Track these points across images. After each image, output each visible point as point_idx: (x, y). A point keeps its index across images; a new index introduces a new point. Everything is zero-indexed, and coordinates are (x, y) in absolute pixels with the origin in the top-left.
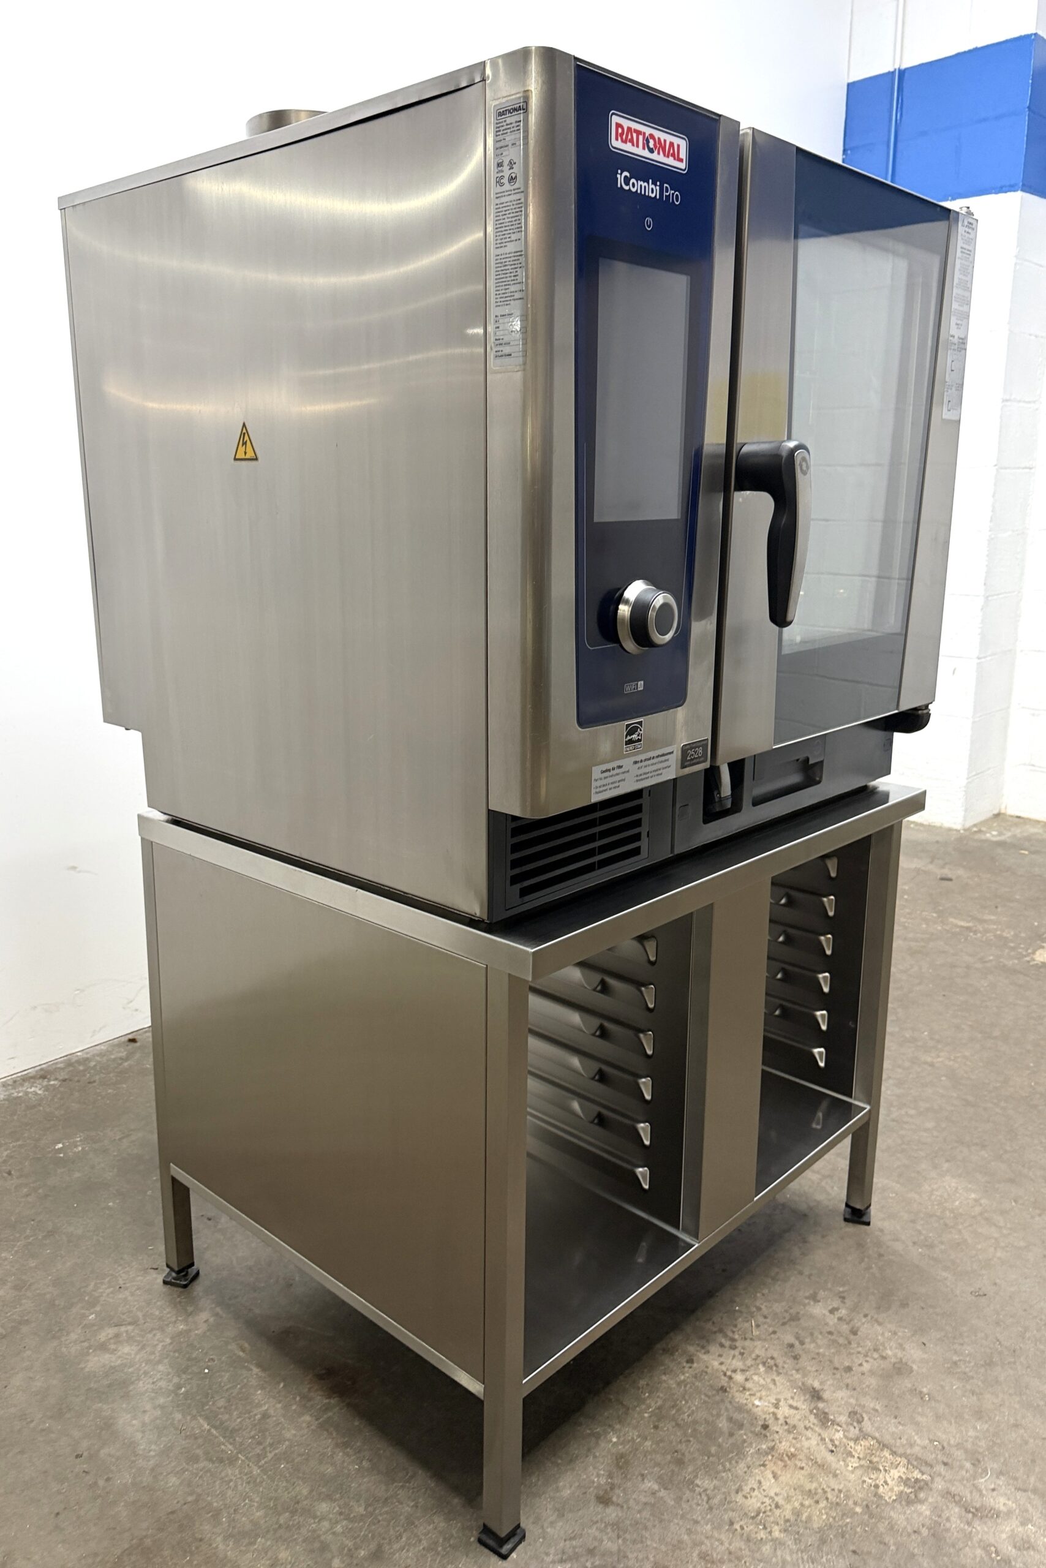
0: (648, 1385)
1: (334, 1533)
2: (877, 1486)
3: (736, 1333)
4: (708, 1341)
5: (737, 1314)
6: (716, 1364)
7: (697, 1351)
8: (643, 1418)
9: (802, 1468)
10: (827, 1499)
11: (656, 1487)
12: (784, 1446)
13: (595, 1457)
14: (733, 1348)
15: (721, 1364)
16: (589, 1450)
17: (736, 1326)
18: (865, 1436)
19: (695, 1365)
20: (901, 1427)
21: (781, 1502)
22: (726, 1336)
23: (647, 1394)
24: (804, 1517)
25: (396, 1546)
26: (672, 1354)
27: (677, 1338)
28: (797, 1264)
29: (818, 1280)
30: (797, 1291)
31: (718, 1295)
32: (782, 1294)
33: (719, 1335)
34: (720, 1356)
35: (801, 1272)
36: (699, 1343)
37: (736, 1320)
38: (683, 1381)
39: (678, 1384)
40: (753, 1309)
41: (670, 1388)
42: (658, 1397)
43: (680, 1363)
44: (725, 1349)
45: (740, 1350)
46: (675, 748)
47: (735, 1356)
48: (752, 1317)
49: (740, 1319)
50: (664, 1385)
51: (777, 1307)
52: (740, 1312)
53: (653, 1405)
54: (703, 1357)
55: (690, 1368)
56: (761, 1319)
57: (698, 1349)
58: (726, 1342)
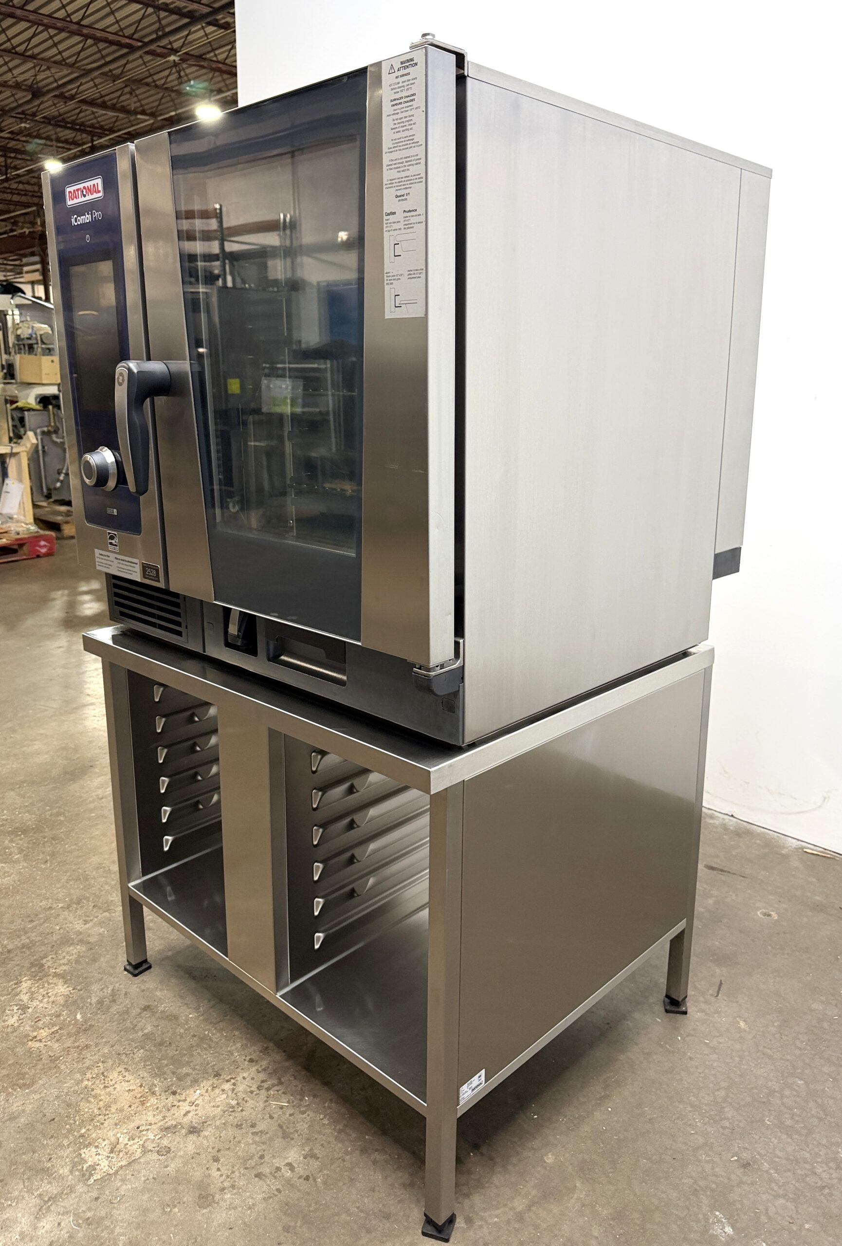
2: (97, 1147)
3: (276, 1092)
4: (269, 1074)
5: (299, 1097)
6: (245, 1075)
7: (261, 1066)
8: (205, 1030)
9: (130, 1106)
10: (100, 1115)
11: (146, 1031)
12: (153, 1100)
14: (260, 1088)
15: (244, 1077)
17: (284, 1093)
18: (145, 1151)
19: (246, 1063)
20: (143, 1179)
21: (108, 1090)
22: (273, 1085)
23: (225, 1034)
24: (92, 1099)
27: (278, 1057)
28: (358, 1152)
29: (335, 1165)
30: (322, 1145)
31: (326, 1088)
32: (320, 1133)
33: (276, 1082)
34: (253, 1079)
35: (347, 1153)
36: (268, 1068)
37: (292, 1095)
38: (232, 1054)
39: (230, 1051)
40: (303, 1109)
41: (227, 1046)
42: (220, 1040)
43: (251, 1055)
44: (259, 1083)
45: (256, 1092)
46: (138, 562)
47: (251, 1087)
48: (293, 1106)
49: (292, 1097)
50: (231, 1044)
51: (303, 1126)
52: (302, 1099)
53: (214, 1037)
54: (254, 1069)
55: (245, 1060)
56: (290, 1111)
57: (263, 1067)
58: (267, 1084)
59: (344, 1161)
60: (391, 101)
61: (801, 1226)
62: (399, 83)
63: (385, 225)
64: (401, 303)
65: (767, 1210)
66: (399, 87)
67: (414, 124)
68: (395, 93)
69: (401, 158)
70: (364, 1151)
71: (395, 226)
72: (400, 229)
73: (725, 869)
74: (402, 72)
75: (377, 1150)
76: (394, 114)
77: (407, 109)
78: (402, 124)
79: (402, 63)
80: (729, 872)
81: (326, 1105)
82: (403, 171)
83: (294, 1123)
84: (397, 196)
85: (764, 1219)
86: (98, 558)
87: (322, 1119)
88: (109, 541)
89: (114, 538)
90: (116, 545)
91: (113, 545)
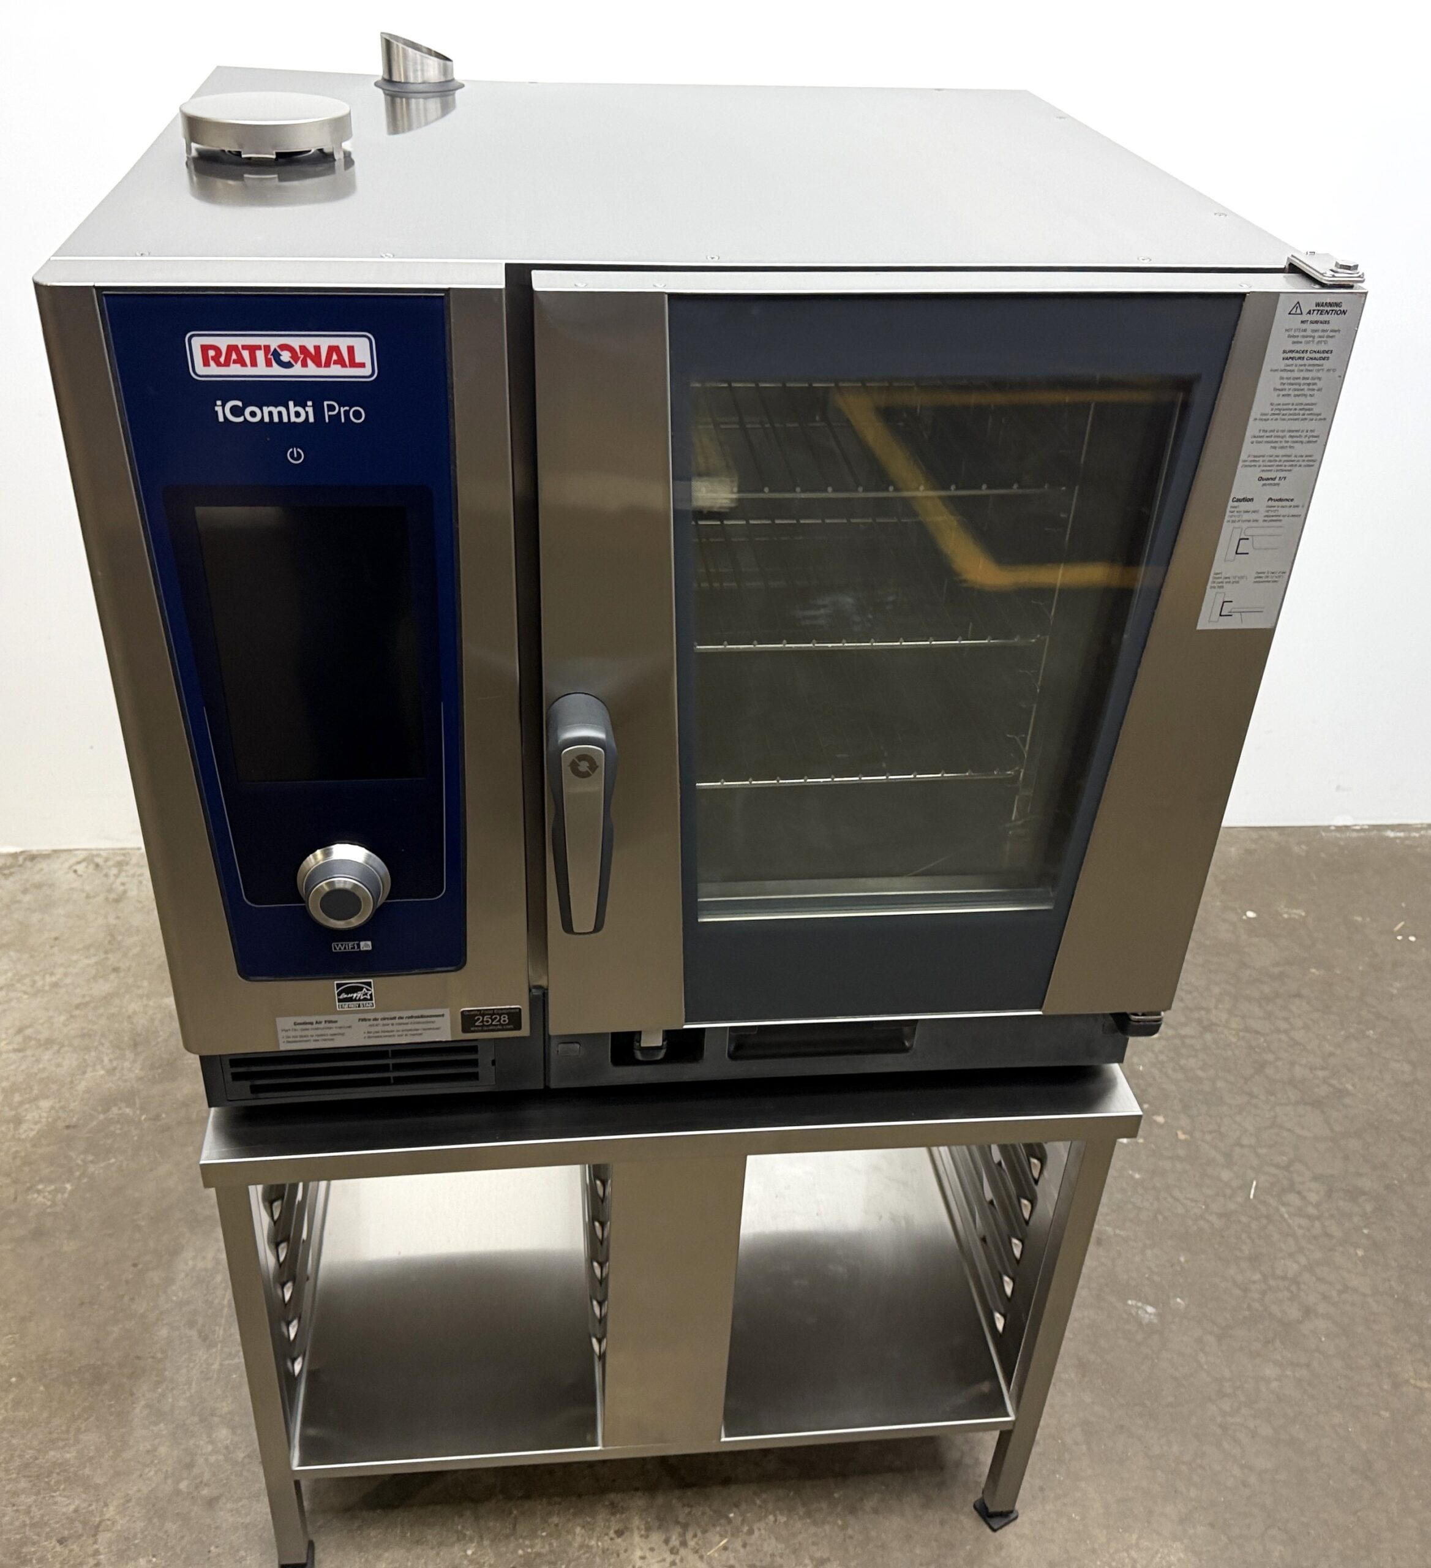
0: (557, 1525)
1: (206, 1460)
3: (695, 1540)
4: (659, 1527)
5: (723, 1521)
6: (638, 1553)
7: (638, 1528)
8: (515, 1551)
13: (438, 1554)
14: (673, 1551)
15: (643, 1558)
16: (440, 1544)
17: (705, 1532)
19: (619, 1540)
22: (683, 1535)
23: (544, 1534)
25: (229, 1506)
26: (613, 1514)
27: (639, 1501)
29: (851, 1549)
30: (814, 1544)
31: (733, 1487)
32: (794, 1535)
33: (678, 1529)
34: (652, 1550)
35: (844, 1528)
36: (649, 1523)
37: (714, 1526)
38: (589, 1547)
39: (581, 1547)
40: (746, 1529)
41: (570, 1544)
42: (551, 1544)
43: (609, 1528)
44: (665, 1547)
45: (678, 1559)
46: (446, 1011)
47: (664, 1560)
48: (733, 1535)
49: (718, 1529)
50: (570, 1537)
51: (771, 1545)
52: (730, 1521)
53: (538, 1548)
54: (637, 1539)
55: (612, 1539)
56: (738, 1544)
57: (643, 1527)
58: (675, 1541)
59: (851, 1537)
60: (1284, 352)
61: (1180, 1263)
62: (1305, 330)
63: (1228, 513)
64: (1233, 610)
65: (1150, 1269)
66: (1303, 337)
67: (1319, 390)
68: (1294, 343)
69: (1283, 431)
70: (853, 1510)
71: (1246, 516)
72: (1257, 521)
74: (1315, 317)
75: (862, 1499)
76: (1282, 371)
77: (1311, 368)
78: (1297, 387)
79: (1318, 305)
81: (758, 1502)
82: (1282, 447)
83: (759, 1551)
84: (1261, 479)
85: (1156, 1279)
86: (287, 1031)
87: (776, 1521)
88: (341, 997)
89: (361, 989)
90: (365, 999)
91: (355, 1000)
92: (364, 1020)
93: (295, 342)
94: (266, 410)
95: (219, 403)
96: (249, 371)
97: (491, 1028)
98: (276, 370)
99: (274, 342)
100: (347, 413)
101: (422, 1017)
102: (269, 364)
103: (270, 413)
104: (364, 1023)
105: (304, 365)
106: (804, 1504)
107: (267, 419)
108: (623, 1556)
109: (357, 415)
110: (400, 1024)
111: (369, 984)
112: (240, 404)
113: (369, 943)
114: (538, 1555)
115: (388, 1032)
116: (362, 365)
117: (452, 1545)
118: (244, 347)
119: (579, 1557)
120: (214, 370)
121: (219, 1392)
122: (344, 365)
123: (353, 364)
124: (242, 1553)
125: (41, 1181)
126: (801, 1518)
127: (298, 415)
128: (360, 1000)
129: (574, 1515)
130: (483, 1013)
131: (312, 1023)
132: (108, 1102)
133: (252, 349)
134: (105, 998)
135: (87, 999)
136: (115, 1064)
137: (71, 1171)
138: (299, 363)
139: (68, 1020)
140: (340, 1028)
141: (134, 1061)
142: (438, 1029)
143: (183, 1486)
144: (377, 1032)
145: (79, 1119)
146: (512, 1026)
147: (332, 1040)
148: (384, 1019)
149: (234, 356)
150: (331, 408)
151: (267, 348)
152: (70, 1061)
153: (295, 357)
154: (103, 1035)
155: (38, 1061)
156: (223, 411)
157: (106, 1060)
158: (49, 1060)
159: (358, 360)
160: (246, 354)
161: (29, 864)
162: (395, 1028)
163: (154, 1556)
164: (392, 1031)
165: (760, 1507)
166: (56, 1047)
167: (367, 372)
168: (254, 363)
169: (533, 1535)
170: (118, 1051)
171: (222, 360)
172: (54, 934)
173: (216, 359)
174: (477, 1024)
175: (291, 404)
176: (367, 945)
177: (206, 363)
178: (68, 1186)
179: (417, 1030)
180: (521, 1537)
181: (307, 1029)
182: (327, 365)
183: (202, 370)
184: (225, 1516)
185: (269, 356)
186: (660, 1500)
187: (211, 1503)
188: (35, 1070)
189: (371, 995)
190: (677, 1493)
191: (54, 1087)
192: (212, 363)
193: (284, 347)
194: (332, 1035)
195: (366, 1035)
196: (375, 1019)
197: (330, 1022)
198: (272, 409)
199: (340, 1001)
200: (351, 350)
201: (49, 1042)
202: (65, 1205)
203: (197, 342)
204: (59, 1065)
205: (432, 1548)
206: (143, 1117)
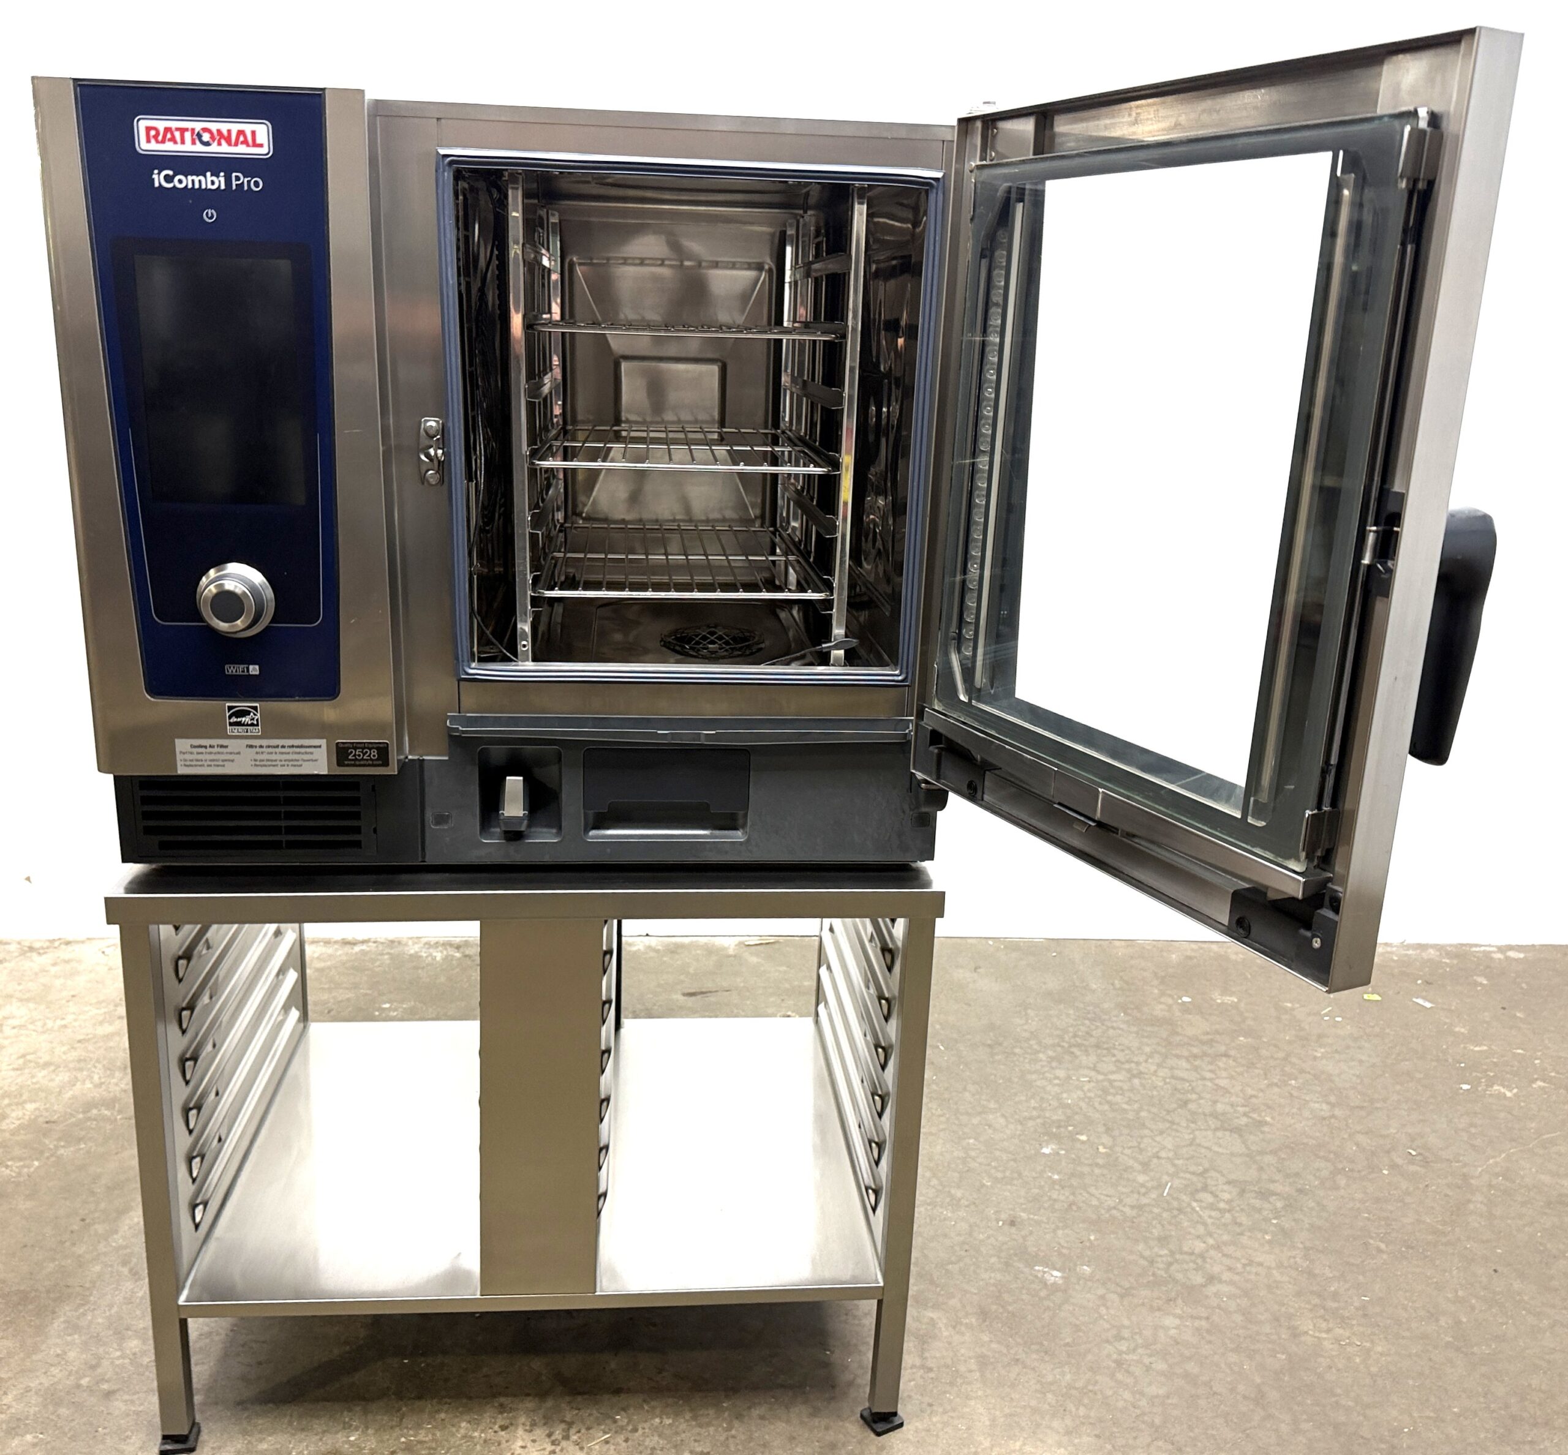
0: (443, 1420)
1: (112, 1363)
3: (578, 1435)
4: (545, 1424)
5: (609, 1422)
6: (520, 1443)
7: (523, 1424)
8: (398, 1438)
13: (321, 1439)
14: (553, 1443)
15: (523, 1447)
16: (324, 1432)
17: (588, 1429)
19: (503, 1433)
22: (566, 1430)
23: (429, 1426)
25: (126, 1397)
26: (501, 1413)
27: (530, 1404)
28: (736, 1423)
30: (695, 1441)
31: (623, 1396)
32: (677, 1433)
33: (563, 1426)
34: (534, 1441)
35: (729, 1429)
36: (534, 1420)
37: (599, 1424)
38: (472, 1437)
39: (464, 1437)
40: (630, 1428)
41: (453, 1435)
42: (434, 1434)
43: (495, 1423)
44: (547, 1440)
45: (558, 1449)
46: (323, 742)
47: (544, 1449)
48: (616, 1432)
49: (603, 1427)
50: (454, 1430)
51: (654, 1441)
52: (615, 1421)
53: (421, 1437)
54: (520, 1432)
55: (495, 1432)
56: (620, 1439)
57: (528, 1423)
58: (558, 1434)
59: (734, 1437)
61: (1089, 1240)
65: (1059, 1244)
70: (739, 1417)
73: (704, 990)
75: (749, 1408)
80: (710, 992)
81: (646, 1407)
83: (639, 1445)
85: (1065, 1251)
86: (184, 753)
87: (661, 1422)
88: (232, 721)
89: (248, 713)
90: (252, 725)
91: (243, 725)
92: (251, 746)
93: (214, 126)
94: (190, 178)
95: (156, 171)
96: (179, 147)
97: (362, 763)
98: (199, 148)
99: (198, 126)
100: (249, 182)
101: (302, 747)
102: (194, 143)
103: (193, 181)
104: (251, 749)
105: (219, 144)
106: (692, 1410)
107: (190, 186)
108: (504, 1445)
109: (256, 184)
110: (282, 753)
111: (255, 708)
112: (170, 173)
113: (257, 667)
114: (420, 1442)
115: (272, 761)
116: (261, 146)
117: (337, 1432)
118: (177, 129)
119: (461, 1445)
120: (153, 146)
121: (138, 1312)
122: (248, 145)
123: (255, 145)
124: (129, 1433)
125: (12, 1159)
126: (687, 1421)
127: (213, 183)
128: (248, 725)
129: (462, 1413)
130: (355, 746)
131: (206, 747)
132: (89, 1106)
133: (182, 131)
134: (108, 1035)
135: (90, 1036)
136: (103, 1080)
137: (42, 1152)
138: (216, 142)
139: (69, 1049)
140: (231, 753)
141: (121, 1079)
142: (316, 760)
143: (84, 1382)
144: (263, 761)
145: (59, 1118)
146: (381, 762)
147: (224, 766)
148: (269, 747)
149: (169, 136)
150: (238, 178)
151: (193, 130)
152: (63, 1077)
153: (213, 138)
154: (98, 1061)
155: (33, 1077)
156: (159, 179)
157: (96, 1077)
158: (44, 1077)
159: (258, 141)
160: (177, 135)
161: (63, 946)
162: (278, 757)
163: (41, 1433)
164: (276, 761)
165: (647, 1411)
166: (52, 1068)
167: (264, 150)
168: (183, 142)
169: (418, 1426)
170: (108, 1072)
171: (160, 138)
172: (72, 993)
173: (156, 137)
174: (350, 757)
175: (208, 174)
176: (254, 669)
177: (148, 141)
178: (36, 1163)
179: (298, 760)
180: (407, 1428)
181: (202, 753)
182: (236, 144)
183: (145, 145)
184: (119, 1405)
185: (195, 137)
186: (550, 1403)
187: (108, 1394)
188: (29, 1083)
189: (257, 720)
190: (568, 1399)
191: (43, 1095)
192: (153, 141)
193: (205, 130)
194: (223, 761)
195: (253, 763)
196: (261, 747)
197: (222, 746)
198: (194, 177)
199: (231, 724)
200: (253, 133)
201: (47, 1065)
202: (29, 1176)
203: (142, 124)
204: (52, 1080)
205: (316, 1435)
206: (119, 1117)
